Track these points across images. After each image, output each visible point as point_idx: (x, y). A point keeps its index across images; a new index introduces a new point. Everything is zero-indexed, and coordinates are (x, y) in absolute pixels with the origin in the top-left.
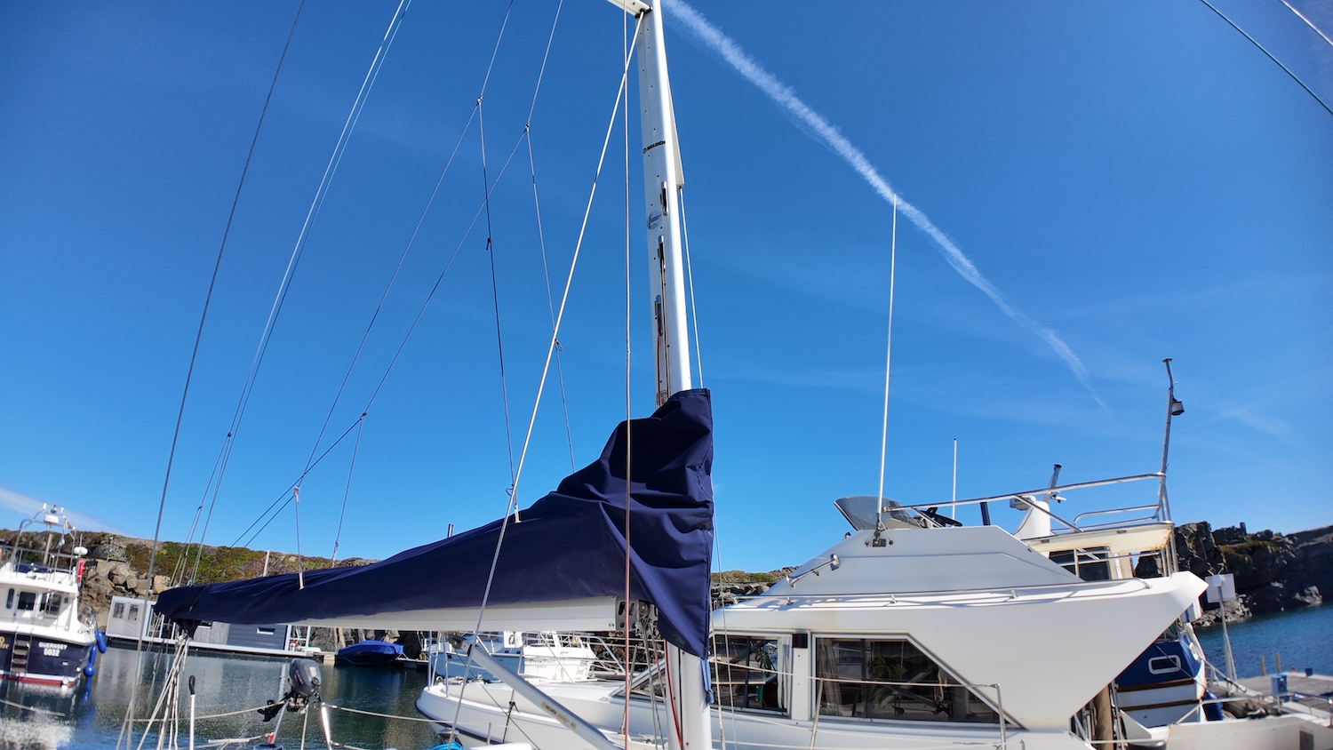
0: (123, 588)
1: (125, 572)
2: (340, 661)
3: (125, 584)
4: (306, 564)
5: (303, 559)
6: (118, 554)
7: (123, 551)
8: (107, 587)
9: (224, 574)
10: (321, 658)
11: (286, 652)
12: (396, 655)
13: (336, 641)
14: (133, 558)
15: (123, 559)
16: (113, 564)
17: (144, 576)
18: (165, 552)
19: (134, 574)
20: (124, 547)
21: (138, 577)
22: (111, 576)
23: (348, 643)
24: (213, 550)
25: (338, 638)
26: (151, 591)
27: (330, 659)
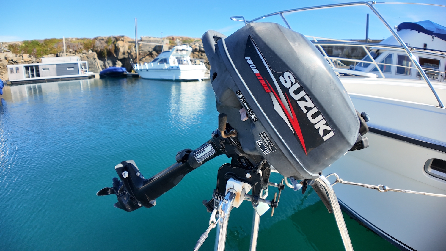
0: (12, 62)
1: (11, 55)
2: (102, 76)
3: (12, 60)
4: (80, 41)
5: (78, 39)
6: (6, 49)
7: (8, 48)
8: (5, 62)
9: (49, 49)
10: (94, 76)
11: (80, 75)
12: (123, 72)
13: (98, 68)
14: (12, 49)
15: (8, 51)
16: (5, 53)
17: (18, 56)
18: (24, 45)
19: (14, 55)
20: (7, 46)
21: (16, 57)
22: (6, 58)
23: (103, 69)
24: (42, 41)
25: (99, 67)
26: (23, 61)
27: (97, 76)
